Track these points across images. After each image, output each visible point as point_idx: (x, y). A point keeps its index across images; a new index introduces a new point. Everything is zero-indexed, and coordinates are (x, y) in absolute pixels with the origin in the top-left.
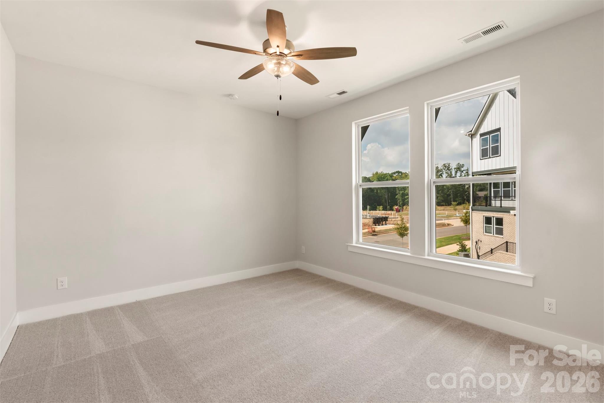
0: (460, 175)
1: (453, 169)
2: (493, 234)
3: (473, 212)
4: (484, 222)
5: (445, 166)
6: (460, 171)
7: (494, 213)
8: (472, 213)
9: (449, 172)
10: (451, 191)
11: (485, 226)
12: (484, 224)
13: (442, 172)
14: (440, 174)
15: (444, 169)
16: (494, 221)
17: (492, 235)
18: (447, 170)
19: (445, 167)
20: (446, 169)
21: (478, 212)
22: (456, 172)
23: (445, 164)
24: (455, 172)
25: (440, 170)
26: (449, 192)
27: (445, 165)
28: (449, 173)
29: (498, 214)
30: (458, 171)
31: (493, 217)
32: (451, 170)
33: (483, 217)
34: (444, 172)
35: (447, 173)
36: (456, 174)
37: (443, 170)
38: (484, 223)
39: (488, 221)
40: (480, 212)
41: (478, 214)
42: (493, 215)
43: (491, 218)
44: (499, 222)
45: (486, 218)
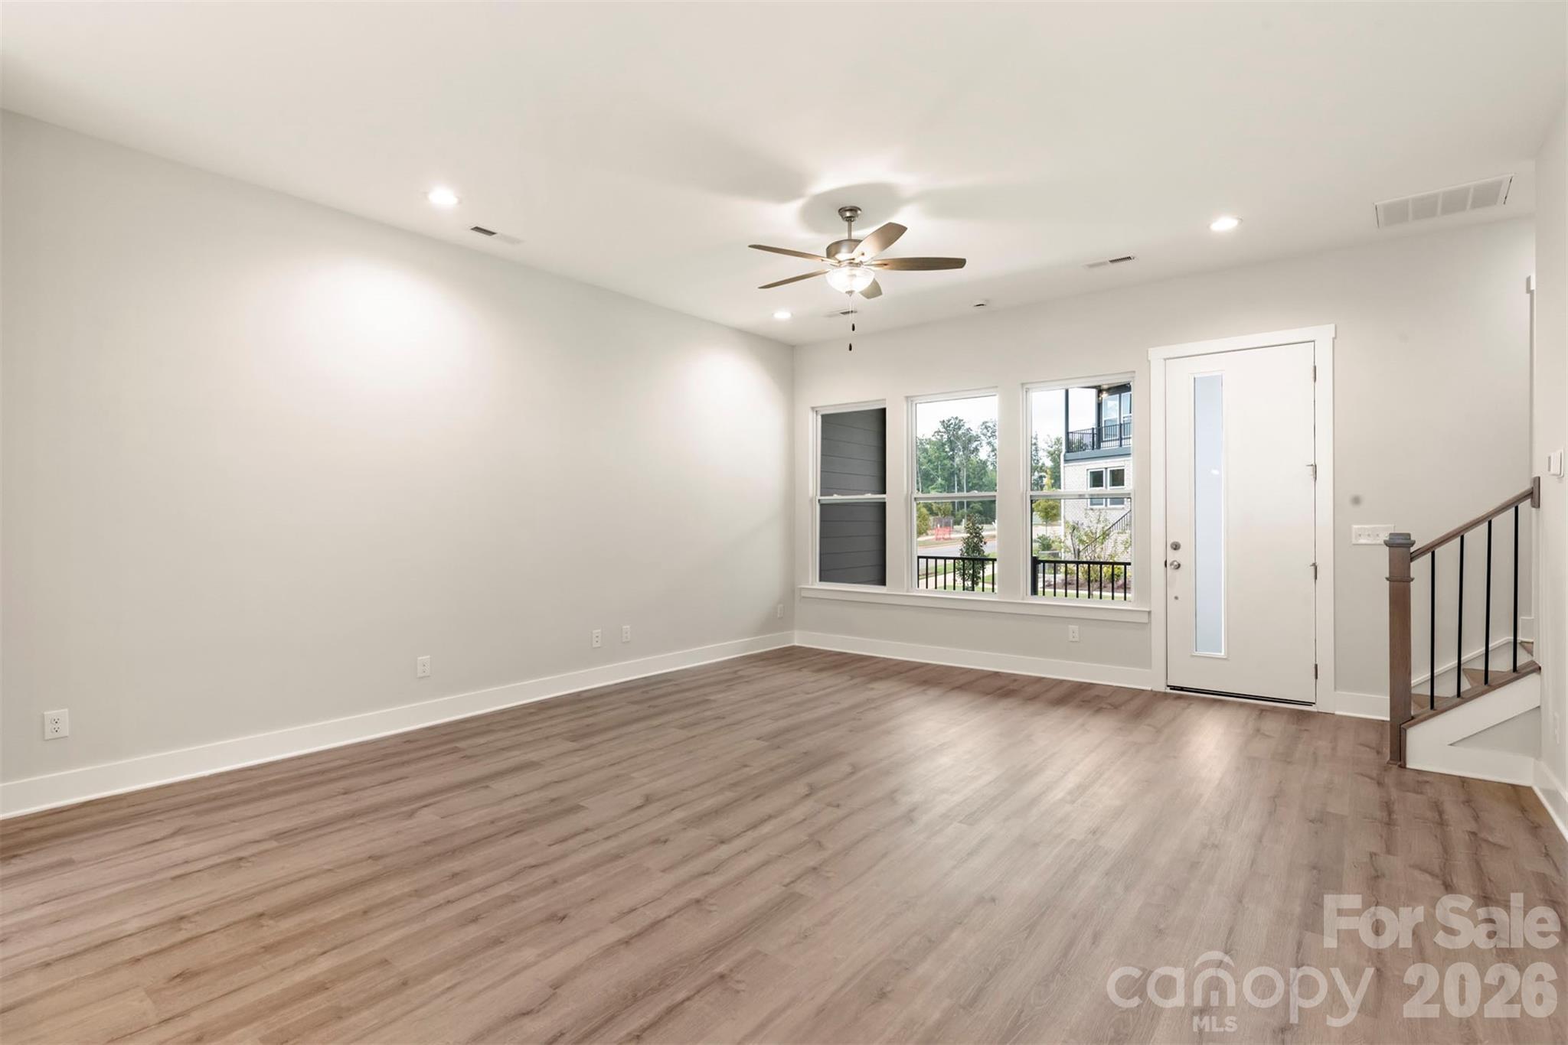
2: (1106, 505)
3: (1066, 465)
5: (986, 428)
7: (1108, 461)
11: (1091, 491)
12: (1088, 486)
13: (979, 442)
15: (984, 435)
16: (1107, 478)
17: (1103, 506)
18: (990, 437)
19: (985, 431)
20: (989, 434)
21: (1076, 464)
23: (986, 422)
27: (988, 424)
29: (1115, 462)
31: (1106, 468)
33: (1087, 472)
34: (984, 443)
35: (989, 443)
37: (983, 437)
38: (1087, 483)
39: (1097, 479)
40: (1080, 463)
41: (1076, 468)
42: (1106, 465)
43: (1102, 472)
44: (1118, 477)
45: (1092, 473)
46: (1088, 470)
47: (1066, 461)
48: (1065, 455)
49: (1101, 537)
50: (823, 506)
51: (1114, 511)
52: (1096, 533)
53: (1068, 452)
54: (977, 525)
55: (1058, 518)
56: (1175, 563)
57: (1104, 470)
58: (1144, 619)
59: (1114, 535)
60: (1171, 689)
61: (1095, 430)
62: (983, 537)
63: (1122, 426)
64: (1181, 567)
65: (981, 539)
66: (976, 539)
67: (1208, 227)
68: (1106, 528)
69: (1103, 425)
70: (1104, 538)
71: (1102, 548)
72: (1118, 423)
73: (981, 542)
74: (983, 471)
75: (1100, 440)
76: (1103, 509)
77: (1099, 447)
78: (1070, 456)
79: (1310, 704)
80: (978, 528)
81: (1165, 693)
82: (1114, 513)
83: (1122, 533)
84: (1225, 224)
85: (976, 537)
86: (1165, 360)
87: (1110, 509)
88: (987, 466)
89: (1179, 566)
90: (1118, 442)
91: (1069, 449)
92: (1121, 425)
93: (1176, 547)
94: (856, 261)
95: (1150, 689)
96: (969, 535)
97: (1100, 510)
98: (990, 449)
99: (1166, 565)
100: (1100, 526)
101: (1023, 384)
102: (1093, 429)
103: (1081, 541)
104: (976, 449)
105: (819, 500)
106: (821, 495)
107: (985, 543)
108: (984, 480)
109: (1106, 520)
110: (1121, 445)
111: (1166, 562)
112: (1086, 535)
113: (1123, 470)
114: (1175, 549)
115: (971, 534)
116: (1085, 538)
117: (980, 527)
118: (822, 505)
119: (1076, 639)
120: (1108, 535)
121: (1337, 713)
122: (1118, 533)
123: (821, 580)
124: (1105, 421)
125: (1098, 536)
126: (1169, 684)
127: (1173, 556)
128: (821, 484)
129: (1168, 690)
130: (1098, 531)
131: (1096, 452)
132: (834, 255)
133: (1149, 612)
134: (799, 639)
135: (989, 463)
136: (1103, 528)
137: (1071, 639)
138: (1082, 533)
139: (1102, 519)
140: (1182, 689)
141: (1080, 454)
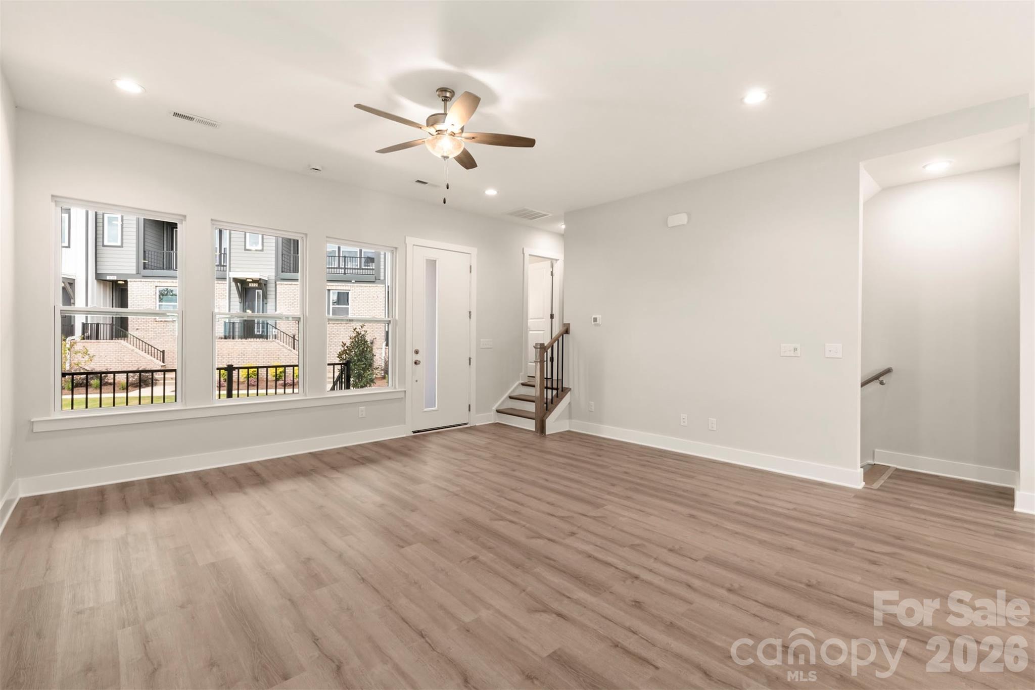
60: (414, 433)
64: (420, 363)
67: (484, 192)
79: (466, 424)
84: (491, 192)
86: (413, 245)
121: (477, 425)
133: (405, 391)
140: (419, 432)
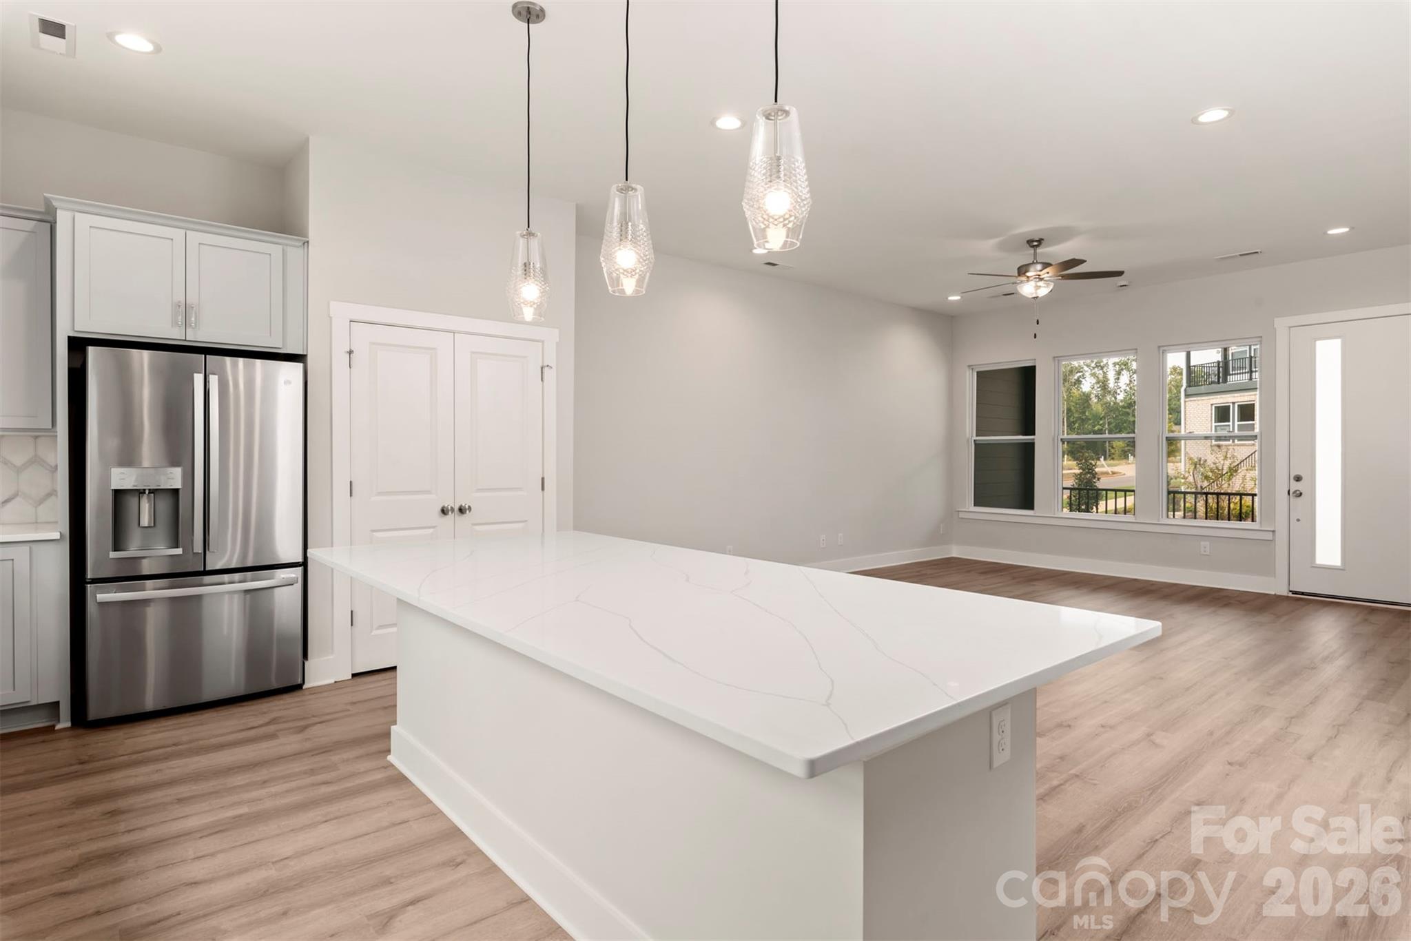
0: (1128, 382)
1: (1111, 366)
3: (1187, 400)
4: (1211, 419)
6: (1129, 370)
7: (1236, 395)
8: (1185, 402)
9: (1099, 372)
10: (1104, 424)
11: (1216, 426)
12: (1212, 423)
13: (1081, 374)
14: (1076, 378)
15: (1088, 366)
16: (1234, 413)
18: (1094, 368)
20: (1093, 365)
21: (1199, 398)
22: (1119, 373)
24: (1115, 373)
25: (1076, 368)
26: (1101, 425)
28: (1101, 377)
29: (1244, 396)
30: (1124, 372)
31: (1234, 403)
32: (1105, 370)
33: (1210, 408)
34: (1087, 374)
35: (1093, 375)
36: (1118, 379)
37: (1086, 368)
38: (1211, 421)
39: (1222, 414)
40: (1204, 398)
41: (1199, 402)
42: (1233, 400)
43: (1229, 406)
44: (1247, 412)
45: (1218, 408)
46: (1212, 405)
47: (1187, 396)
48: (1185, 390)
49: (1229, 474)
50: (978, 446)
51: (1242, 447)
52: (1223, 469)
53: (1189, 385)
54: (1090, 461)
55: (1177, 454)
56: (1298, 492)
57: (1231, 405)
58: (1269, 536)
59: (1242, 471)
60: (1293, 594)
61: (1221, 365)
62: (1096, 473)
63: (1253, 360)
64: (1303, 496)
65: (1094, 475)
66: (1089, 475)
68: (1236, 464)
69: (1230, 358)
70: (1232, 475)
71: (1229, 485)
72: (1248, 356)
73: (1095, 478)
74: (1086, 405)
75: (1226, 373)
76: (1229, 445)
77: (1225, 381)
78: (1192, 390)
80: (1091, 464)
81: (1288, 597)
82: (1242, 450)
83: (1251, 470)
84: (1338, 230)
85: (1089, 473)
86: (1290, 327)
87: (1238, 445)
88: (1090, 399)
89: (1301, 494)
90: (1247, 376)
91: (1191, 382)
92: (1251, 357)
93: (1298, 479)
94: (1041, 277)
95: (1273, 593)
96: (1081, 471)
97: (1226, 446)
98: (1094, 381)
99: (1289, 493)
100: (1227, 463)
101: (1159, 347)
102: (1219, 362)
103: (1207, 478)
104: (1078, 382)
105: (975, 441)
106: (977, 436)
107: (1099, 479)
108: (1087, 414)
109: (1233, 457)
110: (1251, 379)
111: (1289, 491)
112: (1212, 471)
113: (1254, 404)
114: (1297, 481)
115: (1084, 470)
116: (1210, 474)
117: (1093, 462)
118: (976, 445)
119: (1208, 553)
120: (1236, 471)
122: (1247, 470)
123: (975, 505)
124: (1232, 353)
125: (1224, 473)
126: (1291, 589)
127: (1295, 486)
128: (977, 427)
129: (1290, 594)
130: (1225, 468)
131: (1222, 386)
132: (1024, 273)
133: (1274, 531)
134: (956, 552)
135: (1093, 396)
136: (1230, 464)
137: (1202, 552)
138: (1207, 468)
139: (1229, 456)
140: (1303, 594)
141: (1203, 389)
